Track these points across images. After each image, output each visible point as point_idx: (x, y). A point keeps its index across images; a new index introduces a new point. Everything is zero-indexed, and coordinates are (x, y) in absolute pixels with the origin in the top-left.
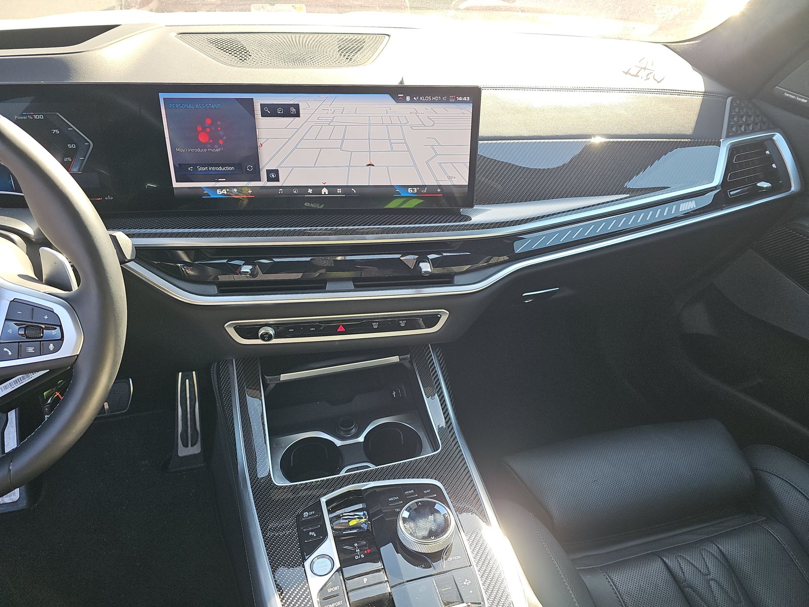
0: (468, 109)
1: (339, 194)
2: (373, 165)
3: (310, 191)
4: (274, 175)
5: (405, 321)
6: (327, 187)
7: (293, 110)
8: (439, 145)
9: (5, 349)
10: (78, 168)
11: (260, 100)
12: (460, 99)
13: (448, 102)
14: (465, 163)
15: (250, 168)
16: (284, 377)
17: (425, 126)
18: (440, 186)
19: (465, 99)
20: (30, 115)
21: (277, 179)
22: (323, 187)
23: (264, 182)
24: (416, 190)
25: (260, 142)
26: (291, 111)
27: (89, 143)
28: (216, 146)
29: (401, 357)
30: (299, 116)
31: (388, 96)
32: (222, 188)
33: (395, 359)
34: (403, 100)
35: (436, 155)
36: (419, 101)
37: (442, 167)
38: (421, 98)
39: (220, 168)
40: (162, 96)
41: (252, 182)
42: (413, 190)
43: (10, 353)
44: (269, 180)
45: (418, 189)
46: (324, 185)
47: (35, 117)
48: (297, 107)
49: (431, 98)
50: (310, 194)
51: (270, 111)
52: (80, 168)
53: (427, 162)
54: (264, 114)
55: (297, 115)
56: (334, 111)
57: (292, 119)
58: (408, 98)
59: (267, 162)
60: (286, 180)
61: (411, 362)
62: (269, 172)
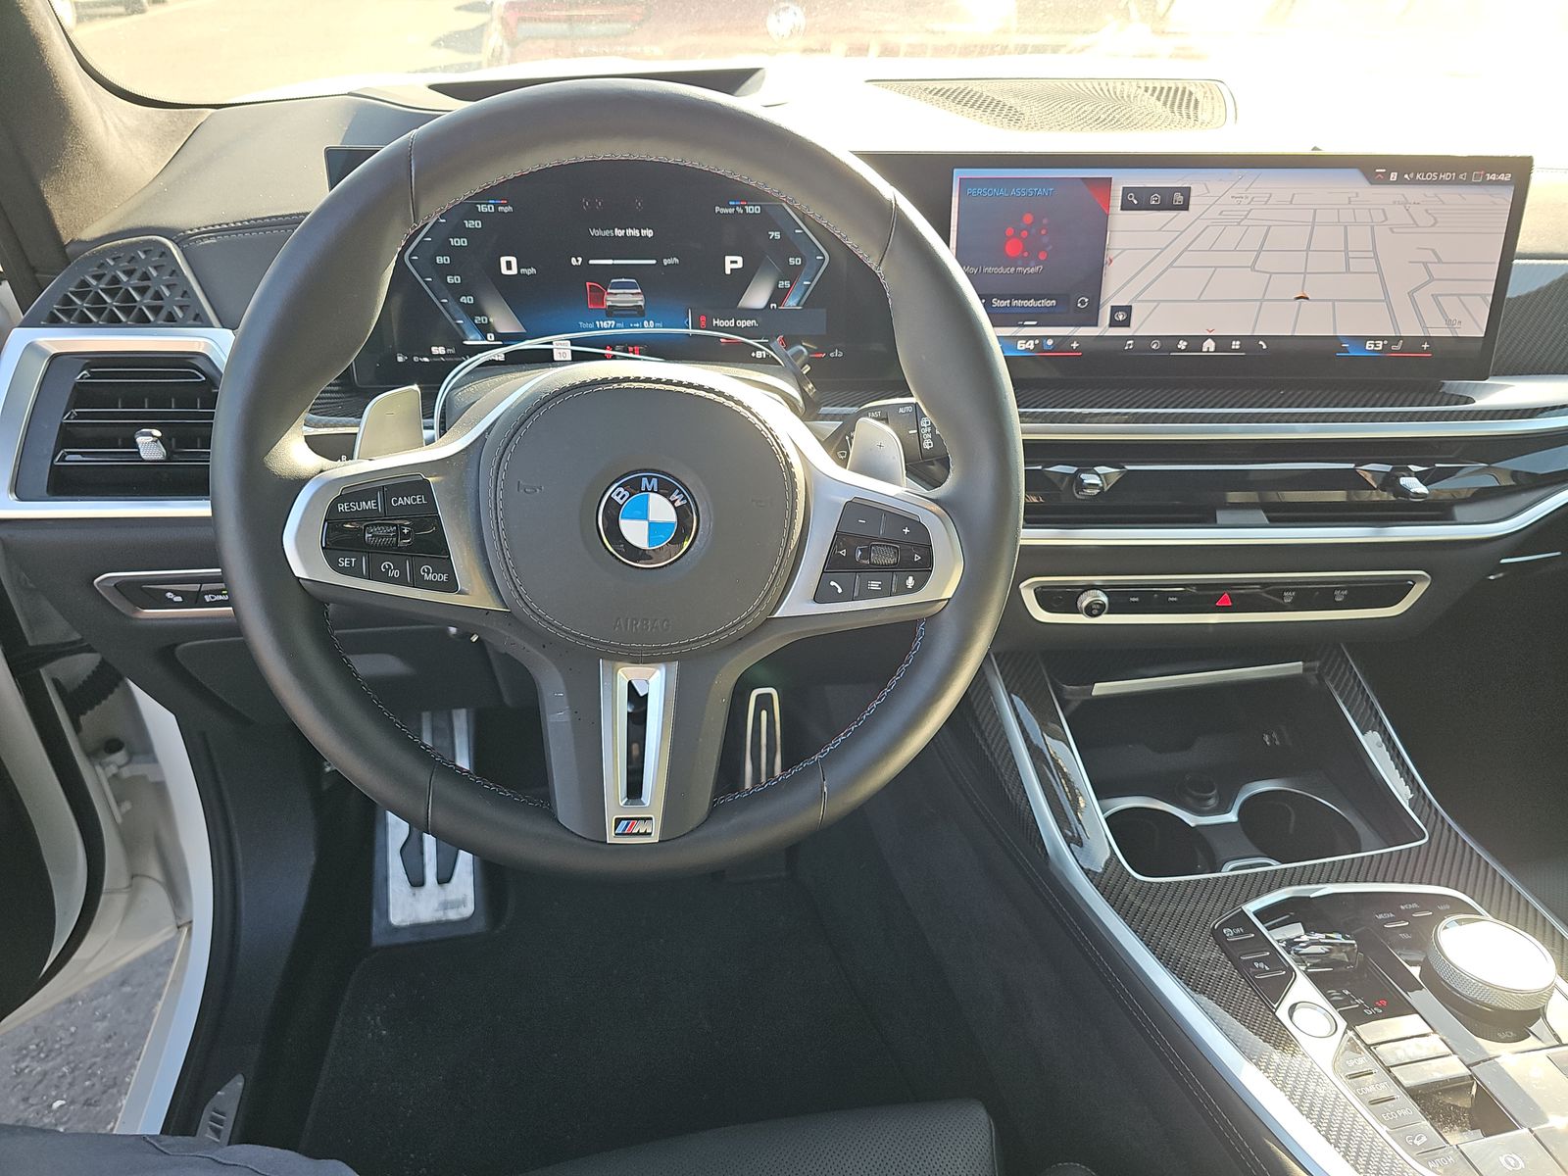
0: (1504, 198)
1: (1235, 350)
2: (1307, 298)
3: (1182, 345)
4: (1123, 315)
5: (1346, 592)
6: (1213, 337)
7: (1179, 198)
8: (1440, 261)
9: (833, 583)
10: (797, 300)
11: (1123, 180)
12: (1493, 177)
13: (1468, 182)
14: (1483, 297)
15: (1083, 303)
16: (1100, 689)
17: (1418, 226)
18: (1428, 339)
19: (1502, 177)
20: (739, 206)
21: (1126, 323)
22: (1206, 338)
23: (1103, 329)
24: (1380, 344)
25: (1110, 254)
26: (1174, 201)
27: (823, 256)
28: (1032, 263)
29: (1308, 664)
30: (1187, 209)
31: (1356, 172)
32: (1028, 338)
33: (1295, 667)
34: (1384, 180)
35: (1432, 279)
36: (1414, 182)
37: (1438, 304)
38: (1418, 176)
39: (1032, 303)
40: (959, 174)
41: (1081, 329)
42: (1375, 344)
43: (840, 591)
44: (1113, 323)
45: (1386, 342)
46: (1208, 334)
47: (748, 209)
48: (1186, 192)
49: (1438, 176)
50: (1180, 350)
51: (1139, 201)
52: (800, 301)
53: (1411, 294)
54: (1126, 206)
55: (1185, 207)
56: (1252, 200)
57: (1173, 213)
58: (1394, 176)
59: (1114, 291)
60: (1143, 325)
61: (1320, 677)
62: (1115, 310)
